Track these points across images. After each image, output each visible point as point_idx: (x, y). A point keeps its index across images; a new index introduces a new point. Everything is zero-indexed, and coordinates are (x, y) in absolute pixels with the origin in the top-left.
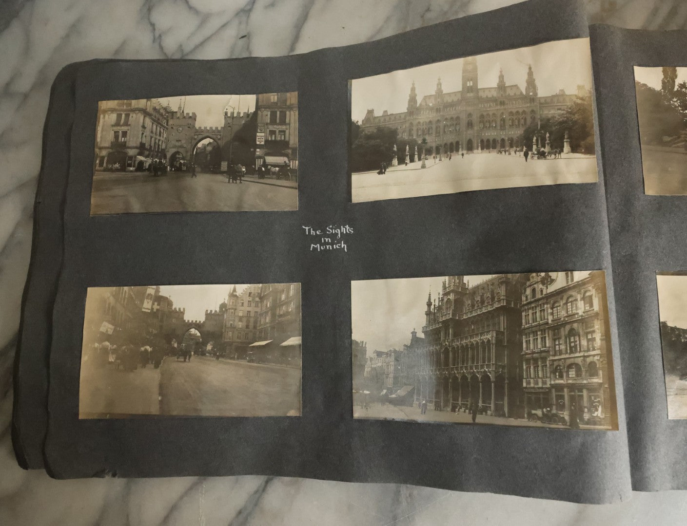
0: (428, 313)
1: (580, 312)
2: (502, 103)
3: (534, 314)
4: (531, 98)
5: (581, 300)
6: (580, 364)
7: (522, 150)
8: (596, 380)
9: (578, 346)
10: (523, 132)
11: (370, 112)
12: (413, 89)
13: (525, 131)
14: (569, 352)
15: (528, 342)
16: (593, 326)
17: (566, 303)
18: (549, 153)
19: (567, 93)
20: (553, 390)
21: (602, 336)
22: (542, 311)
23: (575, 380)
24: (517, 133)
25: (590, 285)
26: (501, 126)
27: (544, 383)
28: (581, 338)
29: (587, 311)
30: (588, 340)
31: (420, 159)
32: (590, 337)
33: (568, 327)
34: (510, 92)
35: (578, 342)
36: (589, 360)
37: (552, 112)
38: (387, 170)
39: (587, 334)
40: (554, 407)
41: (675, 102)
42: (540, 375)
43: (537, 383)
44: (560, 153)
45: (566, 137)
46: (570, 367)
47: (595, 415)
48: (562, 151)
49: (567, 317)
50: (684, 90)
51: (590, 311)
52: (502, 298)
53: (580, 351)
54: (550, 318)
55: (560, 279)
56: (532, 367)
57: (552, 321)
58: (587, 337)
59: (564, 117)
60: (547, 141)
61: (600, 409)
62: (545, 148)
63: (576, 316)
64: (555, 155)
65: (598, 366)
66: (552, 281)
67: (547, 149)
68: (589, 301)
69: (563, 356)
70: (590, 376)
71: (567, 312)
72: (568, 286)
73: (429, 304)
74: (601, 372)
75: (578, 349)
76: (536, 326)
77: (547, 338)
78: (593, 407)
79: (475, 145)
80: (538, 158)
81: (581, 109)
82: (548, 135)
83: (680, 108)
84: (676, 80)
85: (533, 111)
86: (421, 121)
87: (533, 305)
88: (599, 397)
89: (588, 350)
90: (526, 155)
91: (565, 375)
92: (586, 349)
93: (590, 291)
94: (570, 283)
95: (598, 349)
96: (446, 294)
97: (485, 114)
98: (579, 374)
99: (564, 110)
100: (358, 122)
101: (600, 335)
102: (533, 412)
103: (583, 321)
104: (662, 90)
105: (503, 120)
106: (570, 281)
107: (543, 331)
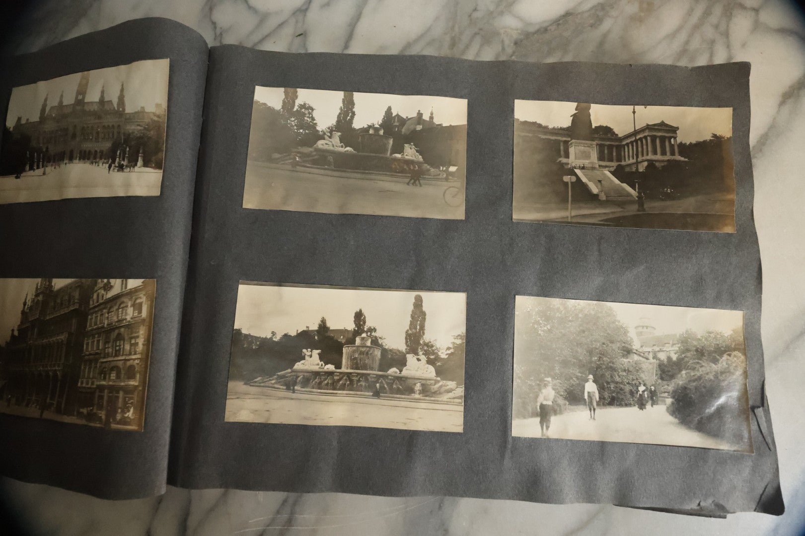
0: (23, 312)
1: (128, 318)
2: (100, 117)
3: (96, 317)
4: (120, 113)
5: (131, 307)
6: (121, 367)
7: (107, 163)
8: (133, 383)
9: (122, 349)
10: (111, 145)
11: (19, 119)
12: (46, 100)
13: (112, 144)
14: (114, 355)
15: (87, 344)
16: (138, 332)
17: (119, 309)
18: (127, 166)
19: (146, 110)
20: (98, 390)
21: (144, 341)
22: (102, 315)
23: (114, 381)
24: (107, 145)
25: (141, 293)
26: (96, 139)
27: (93, 383)
28: (126, 342)
29: (135, 318)
30: (131, 345)
31: (43, 167)
32: (133, 341)
33: (116, 332)
34: (107, 107)
35: (122, 346)
36: (129, 363)
37: (133, 127)
38: (21, 175)
39: (131, 338)
40: (95, 407)
41: (292, 121)
42: (91, 376)
43: (87, 383)
44: (134, 167)
45: (141, 151)
46: (112, 369)
47: (126, 415)
48: (136, 165)
49: (117, 322)
50: (303, 110)
51: (138, 317)
52: (76, 301)
53: (122, 355)
54: (106, 322)
55: (117, 285)
56: (87, 368)
57: (108, 325)
58: (131, 341)
59: (141, 133)
60: (127, 155)
61: (132, 410)
62: (124, 161)
63: (124, 321)
64: (130, 168)
65: (136, 370)
66: (111, 287)
67: (125, 163)
68: (138, 307)
69: (110, 359)
70: (128, 379)
71: (118, 317)
72: (122, 292)
73: (25, 304)
74: (138, 376)
75: (121, 352)
76: (96, 329)
77: (101, 341)
78: (126, 409)
79: (75, 155)
80: (118, 171)
81: (157, 126)
82: (128, 149)
83: (295, 128)
84: (296, 101)
85: (119, 126)
86: (47, 130)
87: (97, 309)
88: (132, 398)
89: (130, 354)
90: (110, 167)
91: (107, 377)
92: (128, 353)
93: (140, 298)
94: (124, 290)
95: (139, 353)
96: (37, 295)
97: (85, 126)
98: (118, 377)
99: (142, 126)
100: (10, 128)
101: (143, 340)
102: (81, 410)
103: (130, 326)
104: (282, 110)
105: (98, 133)
106: (124, 288)
107: (99, 334)
